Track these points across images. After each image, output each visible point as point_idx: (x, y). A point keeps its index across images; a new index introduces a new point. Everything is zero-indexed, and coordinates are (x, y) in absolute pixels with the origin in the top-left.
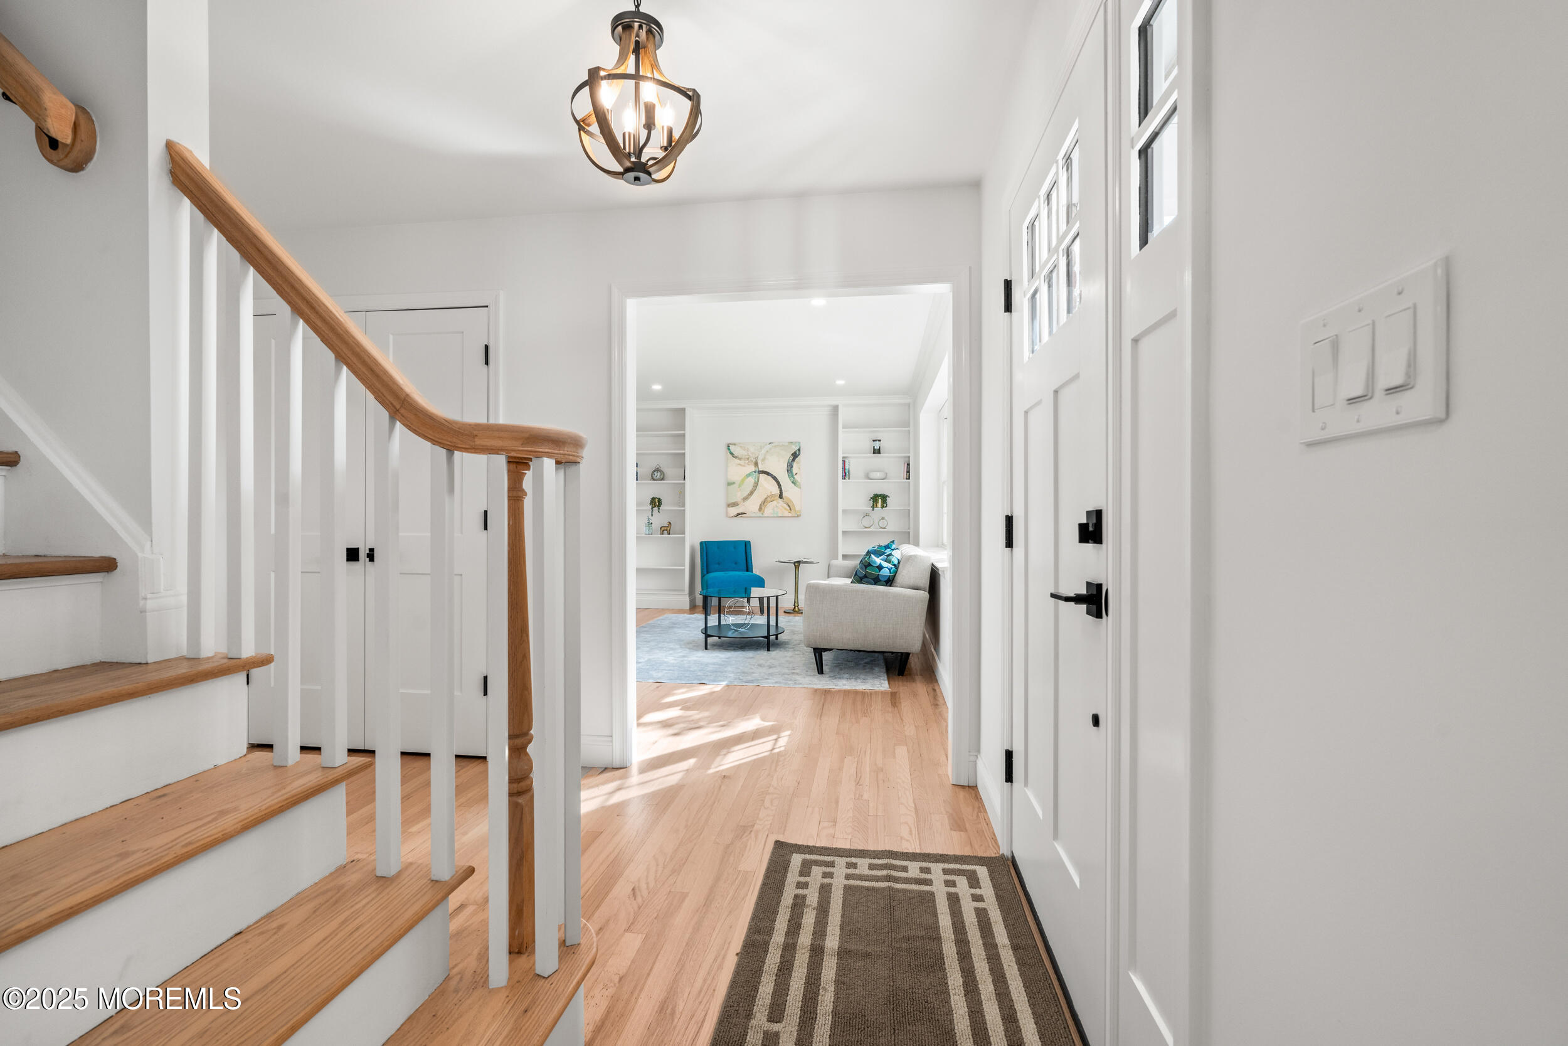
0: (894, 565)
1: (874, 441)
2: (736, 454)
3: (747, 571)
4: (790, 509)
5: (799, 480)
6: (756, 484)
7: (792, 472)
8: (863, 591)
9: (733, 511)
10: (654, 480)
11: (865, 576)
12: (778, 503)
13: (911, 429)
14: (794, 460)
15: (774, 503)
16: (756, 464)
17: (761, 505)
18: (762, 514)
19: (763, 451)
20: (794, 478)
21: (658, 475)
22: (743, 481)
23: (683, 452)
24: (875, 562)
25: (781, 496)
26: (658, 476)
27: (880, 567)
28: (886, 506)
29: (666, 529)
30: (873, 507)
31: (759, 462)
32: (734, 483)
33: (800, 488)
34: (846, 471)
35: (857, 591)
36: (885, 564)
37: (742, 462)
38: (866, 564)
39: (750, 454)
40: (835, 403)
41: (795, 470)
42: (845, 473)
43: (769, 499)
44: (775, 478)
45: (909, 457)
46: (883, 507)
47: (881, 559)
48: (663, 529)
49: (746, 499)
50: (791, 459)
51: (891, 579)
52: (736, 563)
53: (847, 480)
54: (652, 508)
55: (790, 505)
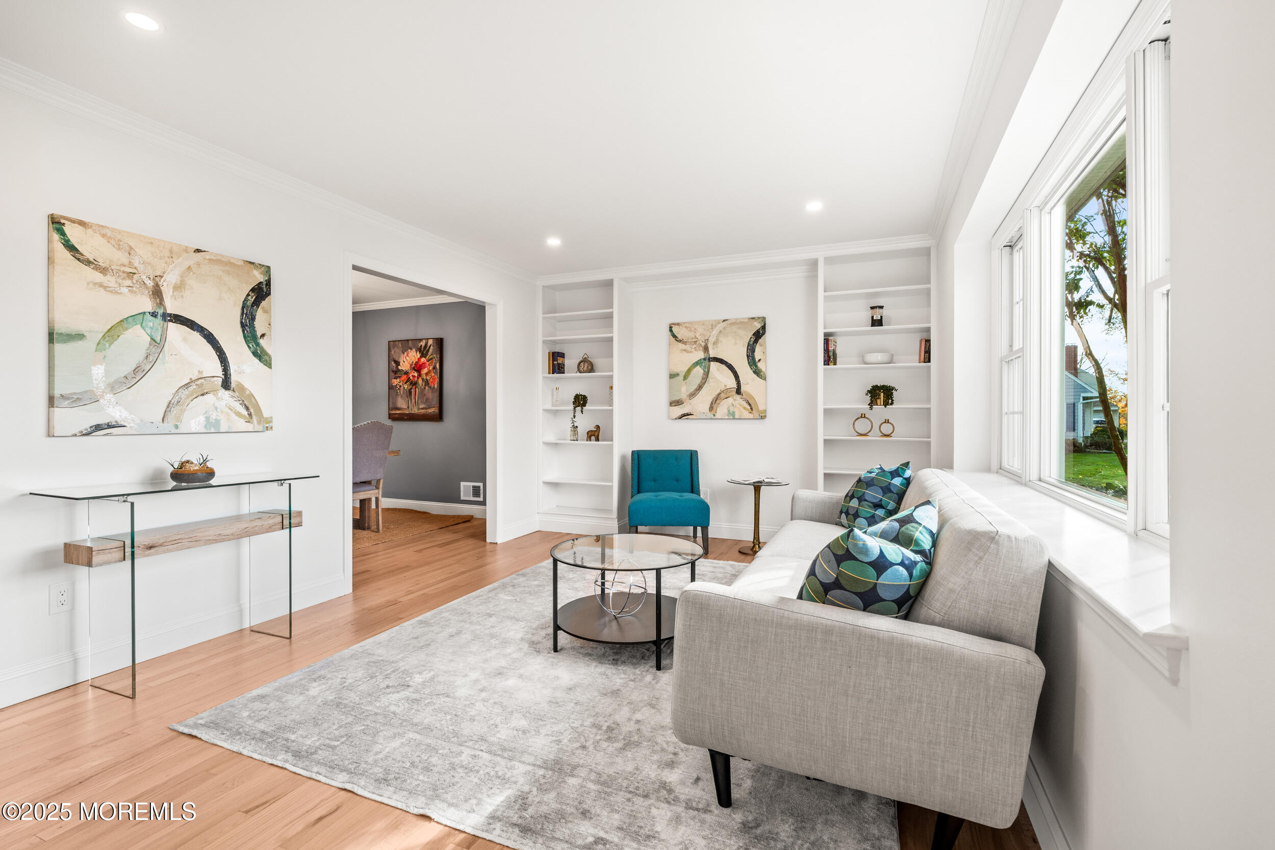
0: (921, 552)
1: (872, 308)
2: (680, 337)
3: (692, 492)
4: (752, 409)
5: (763, 370)
6: (707, 374)
7: (754, 359)
8: (828, 631)
9: (679, 411)
10: (580, 372)
11: (837, 584)
12: (735, 400)
13: (933, 286)
14: (756, 341)
15: (730, 400)
16: (706, 349)
17: (712, 404)
18: (714, 415)
19: (715, 332)
20: (756, 366)
21: (585, 366)
22: (689, 371)
23: (610, 335)
24: (865, 550)
25: (738, 391)
26: (585, 368)
27: (881, 565)
28: (892, 404)
29: (594, 434)
30: (871, 404)
31: (710, 346)
32: (677, 375)
33: (765, 379)
34: (831, 354)
35: (811, 629)
36: (894, 552)
37: (688, 347)
38: (840, 553)
39: (697, 336)
40: (812, 255)
41: (757, 356)
42: (829, 357)
43: (723, 395)
44: (731, 367)
45: (928, 330)
46: (886, 404)
47: (883, 535)
48: (590, 434)
49: (692, 395)
50: (753, 339)
51: (912, 593)
52: (677, 480)
53: (831, 366)
54: (575, 408)
55: (750, 403)
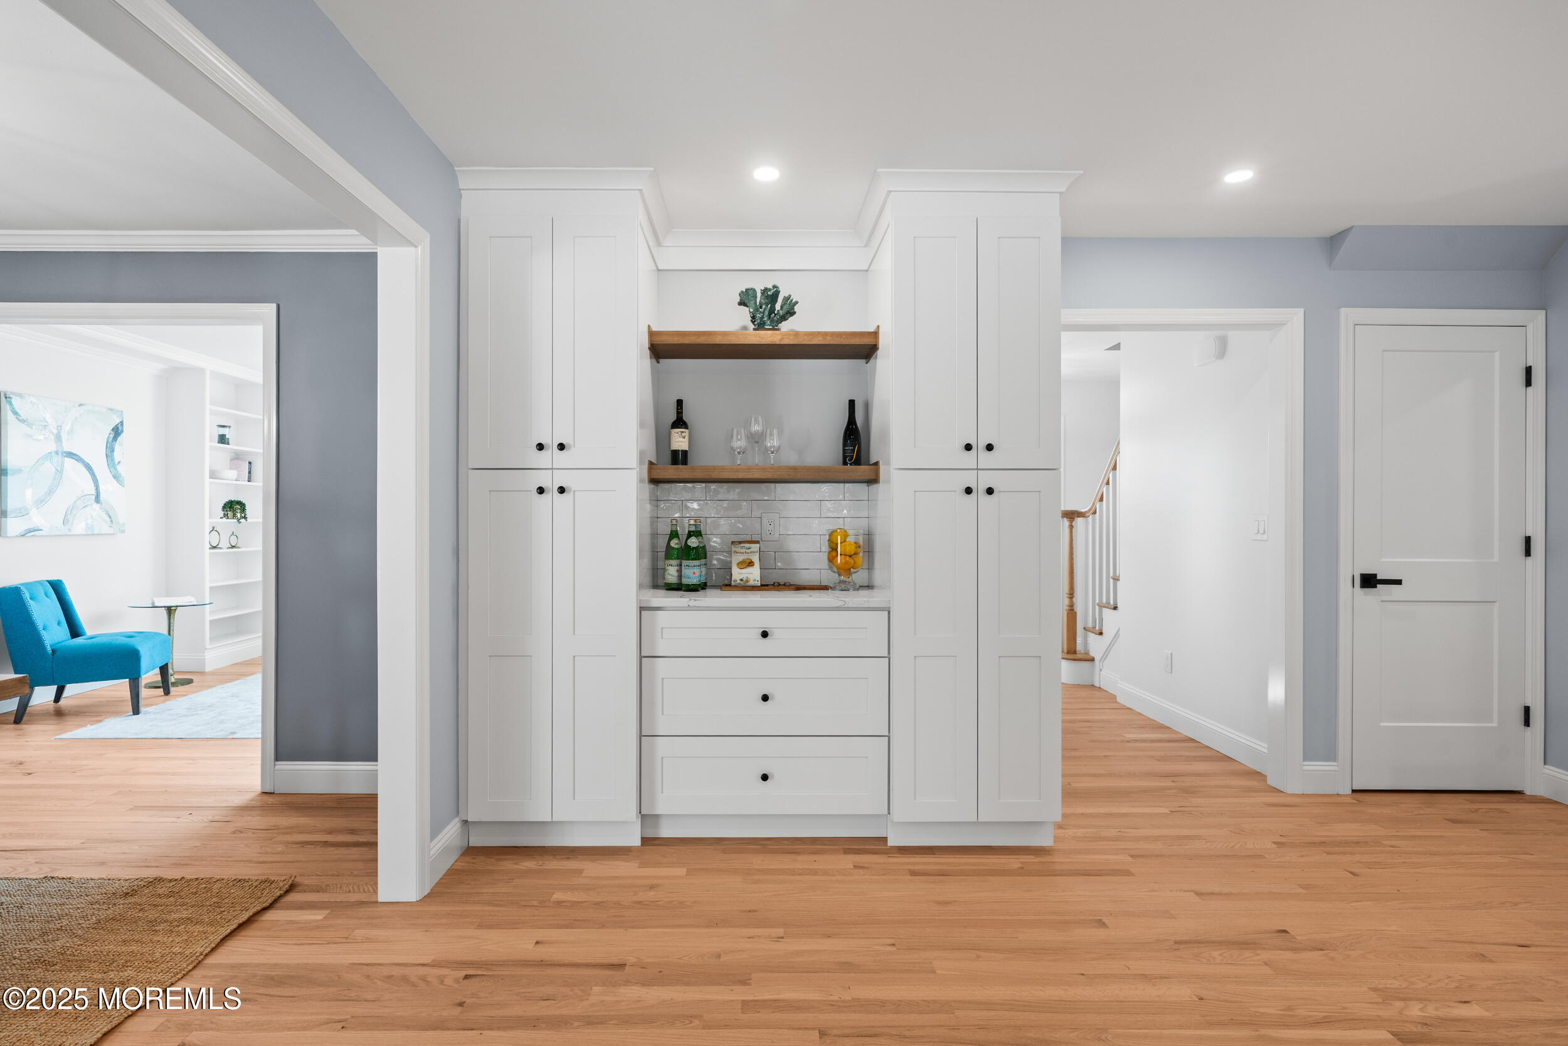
2: (23, 415)
4: (112, 521)
5: (123, 474)
6: (59, 474)
7: (113, 459)
9: (20, 523)
12: (94, 510)
14: (115, 438)
15: (88, 509)
16: (59, 438)
17: (66, 513)
18: (66, 528)
19: (70, 418)
20: (116, 469)
22: (37, 469)
25: (97, 499)
30: (225, 518)
31: (64, 435)
32: (23, 472)
33: (125, 486)
37: (37, 432)
39: (48, 419)
41: (117, 455)
43: (78, 503)
44: (89, 468)
49: (41, 501)
50: (112, 436)
55: (110, 514)
